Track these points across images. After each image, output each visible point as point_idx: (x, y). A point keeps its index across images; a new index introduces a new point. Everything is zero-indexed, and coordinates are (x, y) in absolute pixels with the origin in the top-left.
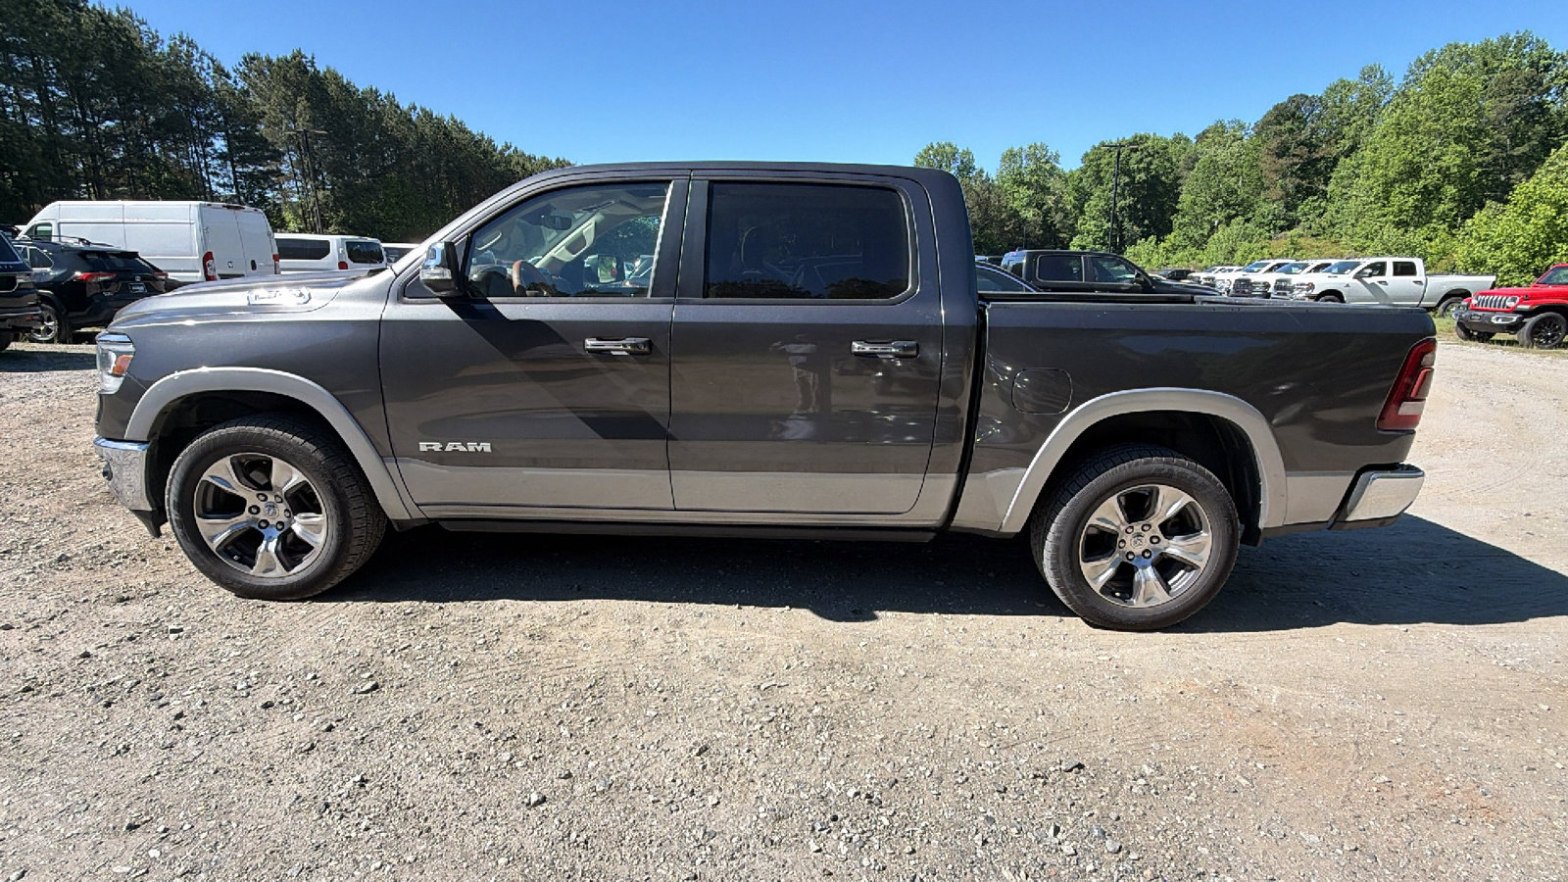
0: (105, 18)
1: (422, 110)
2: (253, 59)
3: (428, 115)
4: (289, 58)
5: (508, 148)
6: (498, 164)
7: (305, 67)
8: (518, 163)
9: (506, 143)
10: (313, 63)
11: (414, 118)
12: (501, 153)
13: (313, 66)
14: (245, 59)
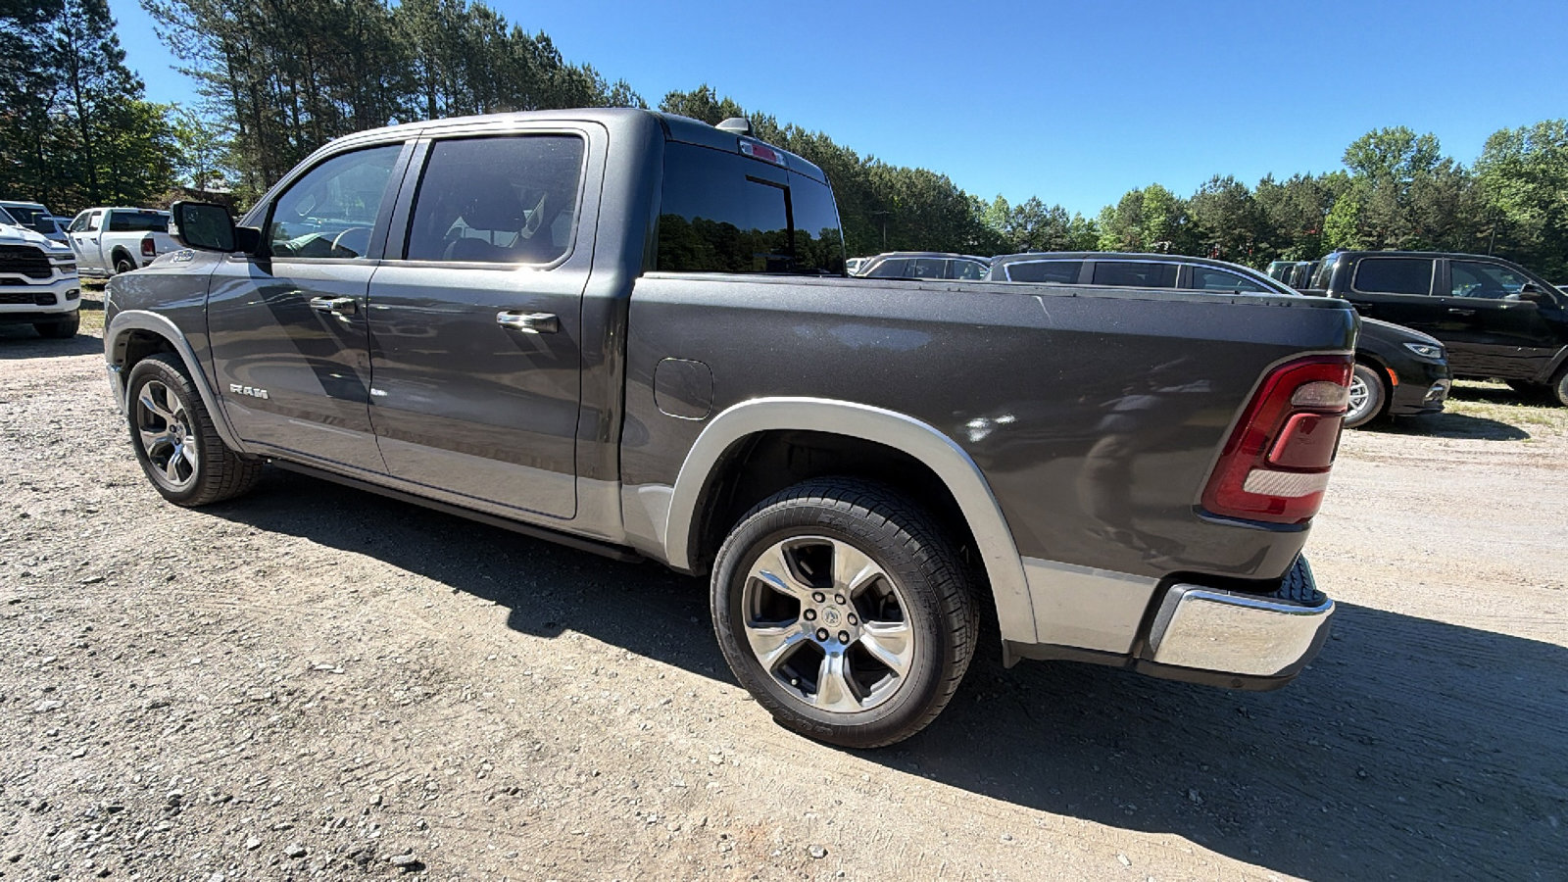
0: (571, 73)
1: (797, 129)
2: (673, 96)
3: (801, 133)
4: (697, 92)
5: (870, 159)
6: (857, 174)
7: (707, 99)
8: (876, 174)
9: (869, 156)
10: (714, 95)
11: (789, 137)
12: (863, 165)
13: (713, 98)
14: (667, 96)
